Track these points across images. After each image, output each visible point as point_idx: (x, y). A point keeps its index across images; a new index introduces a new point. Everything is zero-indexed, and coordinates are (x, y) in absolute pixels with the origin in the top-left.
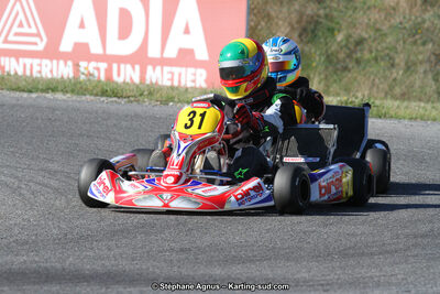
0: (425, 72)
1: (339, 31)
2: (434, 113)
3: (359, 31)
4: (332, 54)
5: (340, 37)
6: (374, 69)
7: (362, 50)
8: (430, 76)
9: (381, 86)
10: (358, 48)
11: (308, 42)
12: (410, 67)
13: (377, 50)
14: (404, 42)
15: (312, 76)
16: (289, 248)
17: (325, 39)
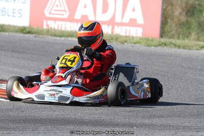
4: (201, 22)
15: (191, 32)
16: (180, 111)
17: (198, 15)
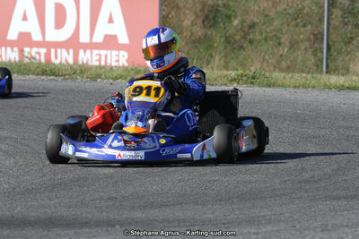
0: (306, 49)
1: (235, 19)
2: (313, 82)
3: (252, 17)
4: (230, 36)
5: (236, 22)
6: (264, 48)
7: (254, 33)
8: (310, 52)
9: (270, 61)
10: (251, 30)
11: (210, 27)
12: (293, 45)
13: (266, 32)
14: (288, 25)
15: (214, 54)
16: (196, 194)
17: (224, 24)
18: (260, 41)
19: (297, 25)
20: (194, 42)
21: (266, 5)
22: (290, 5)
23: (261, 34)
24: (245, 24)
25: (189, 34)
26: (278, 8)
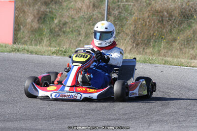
1: (56, 19)
3: (65, 19)
4: (52, 29)
5: (56, 21)
6: (71, 36)
7: (66, 27)
9: (74, 43)
10: (64, 26)
11: (42, 23)
12: (87, 35)
13: (72, 27)
14: (85, 24)
15: (43, 38)
16: (32, 115)
17: (50, 22)
18: (69, 32)
19: (89, 24)
20: (32, 31)
21: (73, 12)
22: (86, 13)
23: (70, 28)
24: (61, 23)
25: (30, 27)
26: (79, 15)
